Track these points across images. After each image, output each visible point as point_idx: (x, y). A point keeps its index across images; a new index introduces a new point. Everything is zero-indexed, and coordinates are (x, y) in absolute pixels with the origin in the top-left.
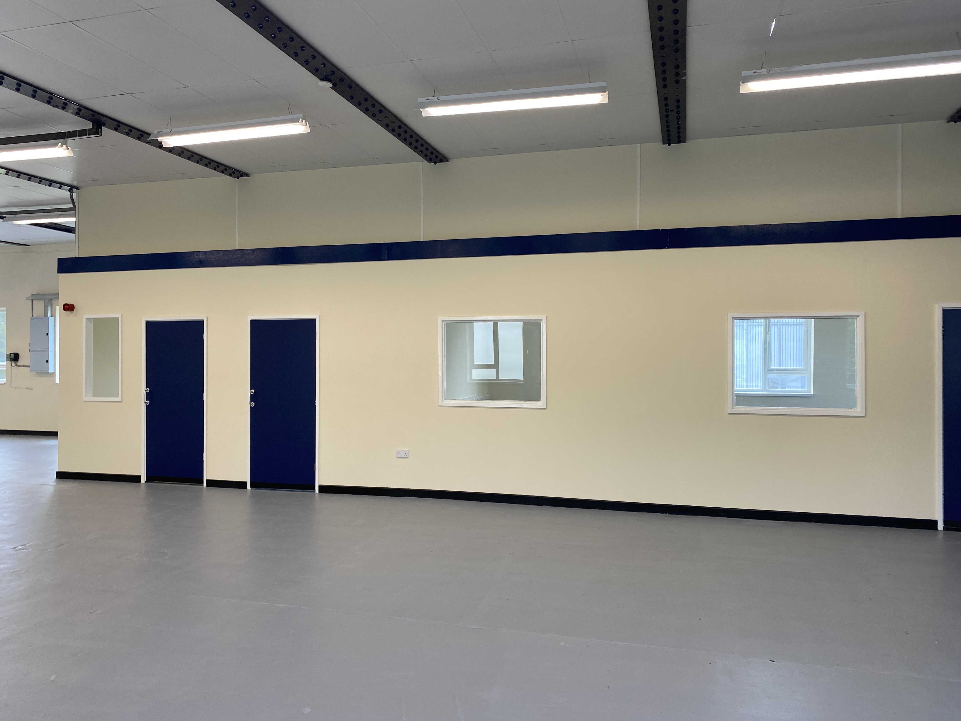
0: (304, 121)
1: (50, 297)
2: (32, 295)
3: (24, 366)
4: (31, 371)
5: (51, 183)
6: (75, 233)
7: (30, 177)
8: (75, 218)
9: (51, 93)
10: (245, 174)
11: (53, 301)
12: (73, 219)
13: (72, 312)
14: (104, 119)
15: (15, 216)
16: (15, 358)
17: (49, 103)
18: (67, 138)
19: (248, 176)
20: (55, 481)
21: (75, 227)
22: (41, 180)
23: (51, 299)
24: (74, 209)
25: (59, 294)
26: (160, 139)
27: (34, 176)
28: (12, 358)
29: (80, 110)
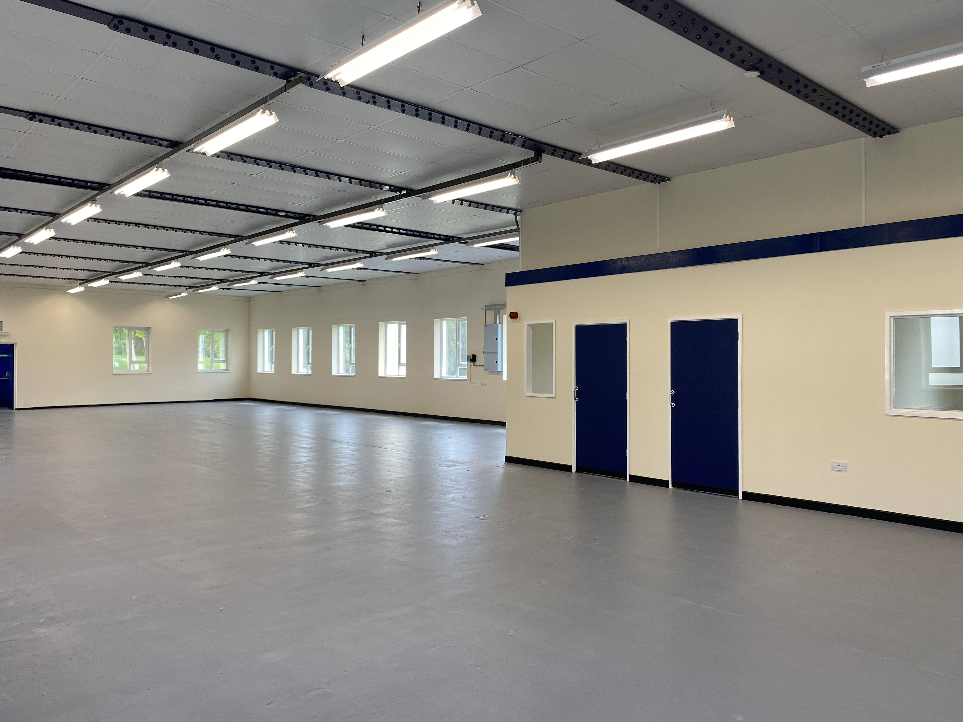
0: (728, 116)
1: (499, 307)
2: (485, 306)
3: (479, 366)
4: (485, 370)
5: (501, 209)
6: (518, 251)
7: (486, 206)
8: (519, 238)
9: (504, 132)
10: (666, 178)
11: (500, 311)
12: (517, 239)
13: (516, 319)
14: (543, 146)
15: (474, 240)
16: (473, 359)
17: (502, 140)
18: (515, 168)
19: (669, 180)
20: (504, 464)
21: (518, 245)
22: (494, 208)
23: (499, 309)
24: (517, 230)
25: (506, 304)
26: (589, 157)
27: (489, 205)
28: (471, 359)
29: (525, 142)
